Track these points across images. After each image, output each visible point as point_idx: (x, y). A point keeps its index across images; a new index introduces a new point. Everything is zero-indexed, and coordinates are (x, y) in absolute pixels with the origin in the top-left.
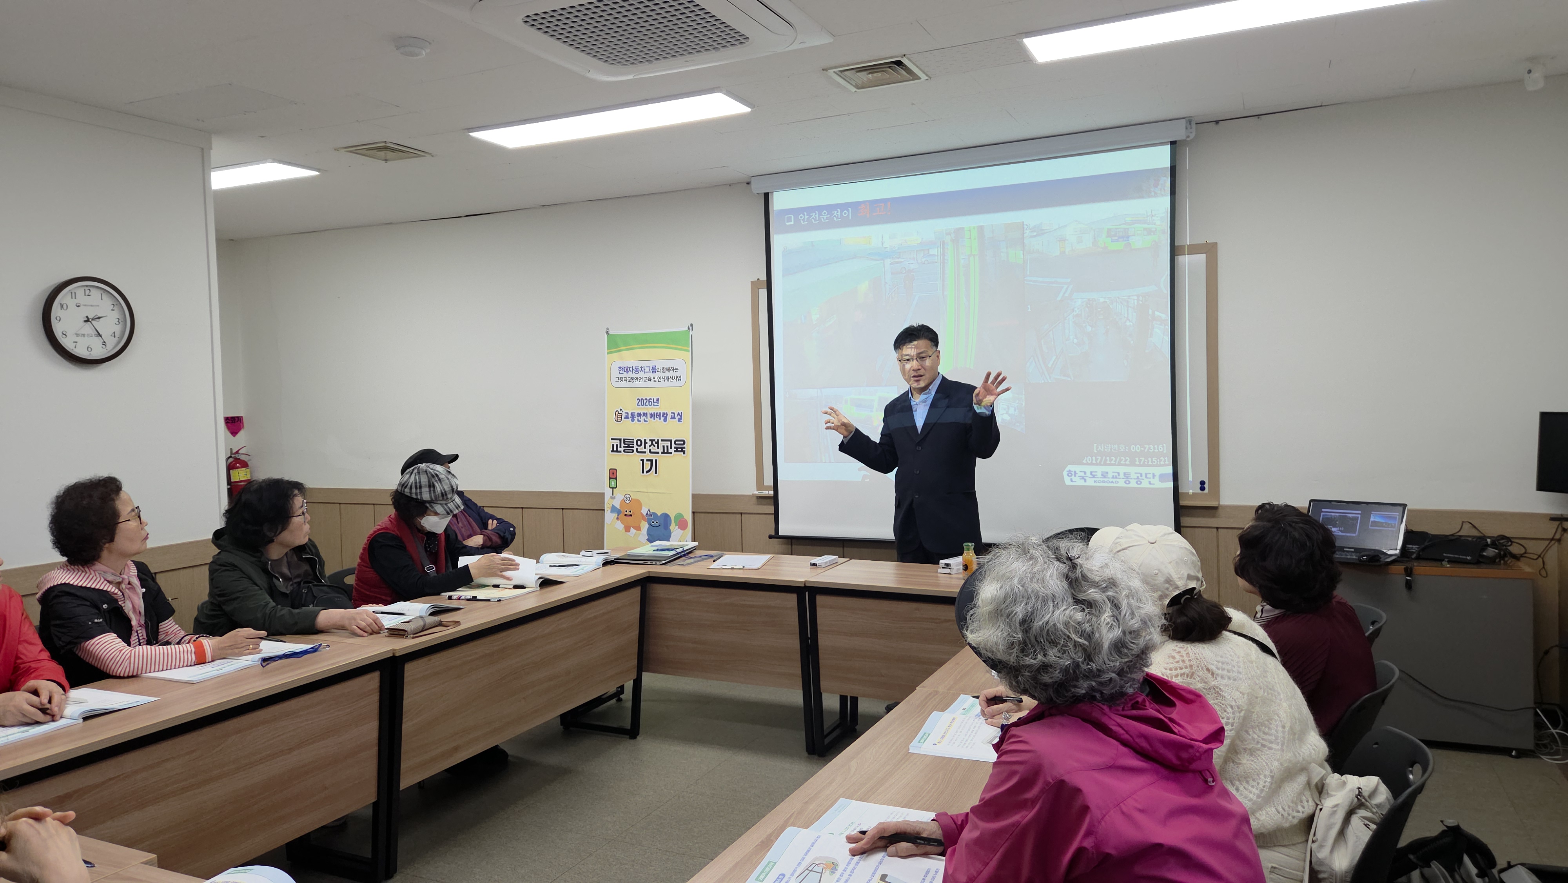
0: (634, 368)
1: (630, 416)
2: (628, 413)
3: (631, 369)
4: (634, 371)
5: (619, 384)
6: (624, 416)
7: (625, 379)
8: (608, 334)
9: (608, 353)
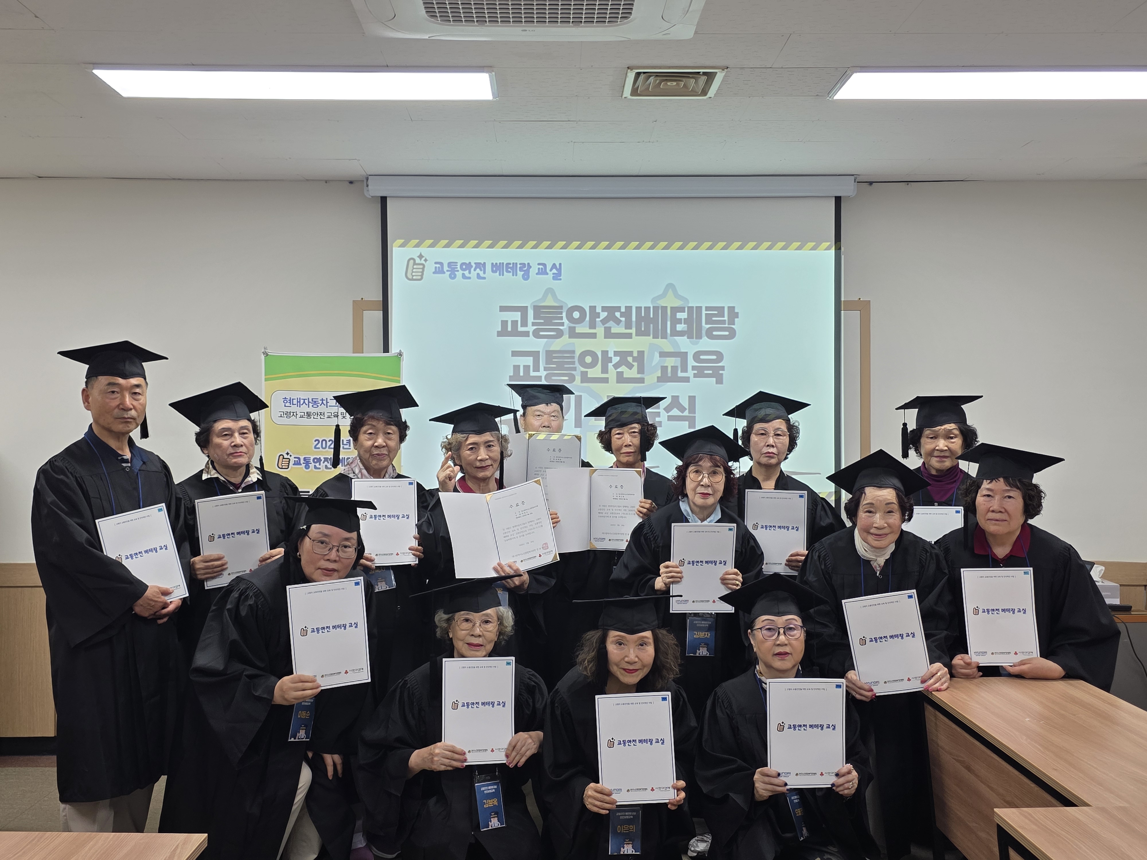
0: (310, 400)
1: (302, 461)
2: (299, 458)
3: (306, 402)
4: (311, 405)
5: (285, 420)
6: (292, 460)
7: (295, 414)
8: (266, 354)
9: (266, 380)
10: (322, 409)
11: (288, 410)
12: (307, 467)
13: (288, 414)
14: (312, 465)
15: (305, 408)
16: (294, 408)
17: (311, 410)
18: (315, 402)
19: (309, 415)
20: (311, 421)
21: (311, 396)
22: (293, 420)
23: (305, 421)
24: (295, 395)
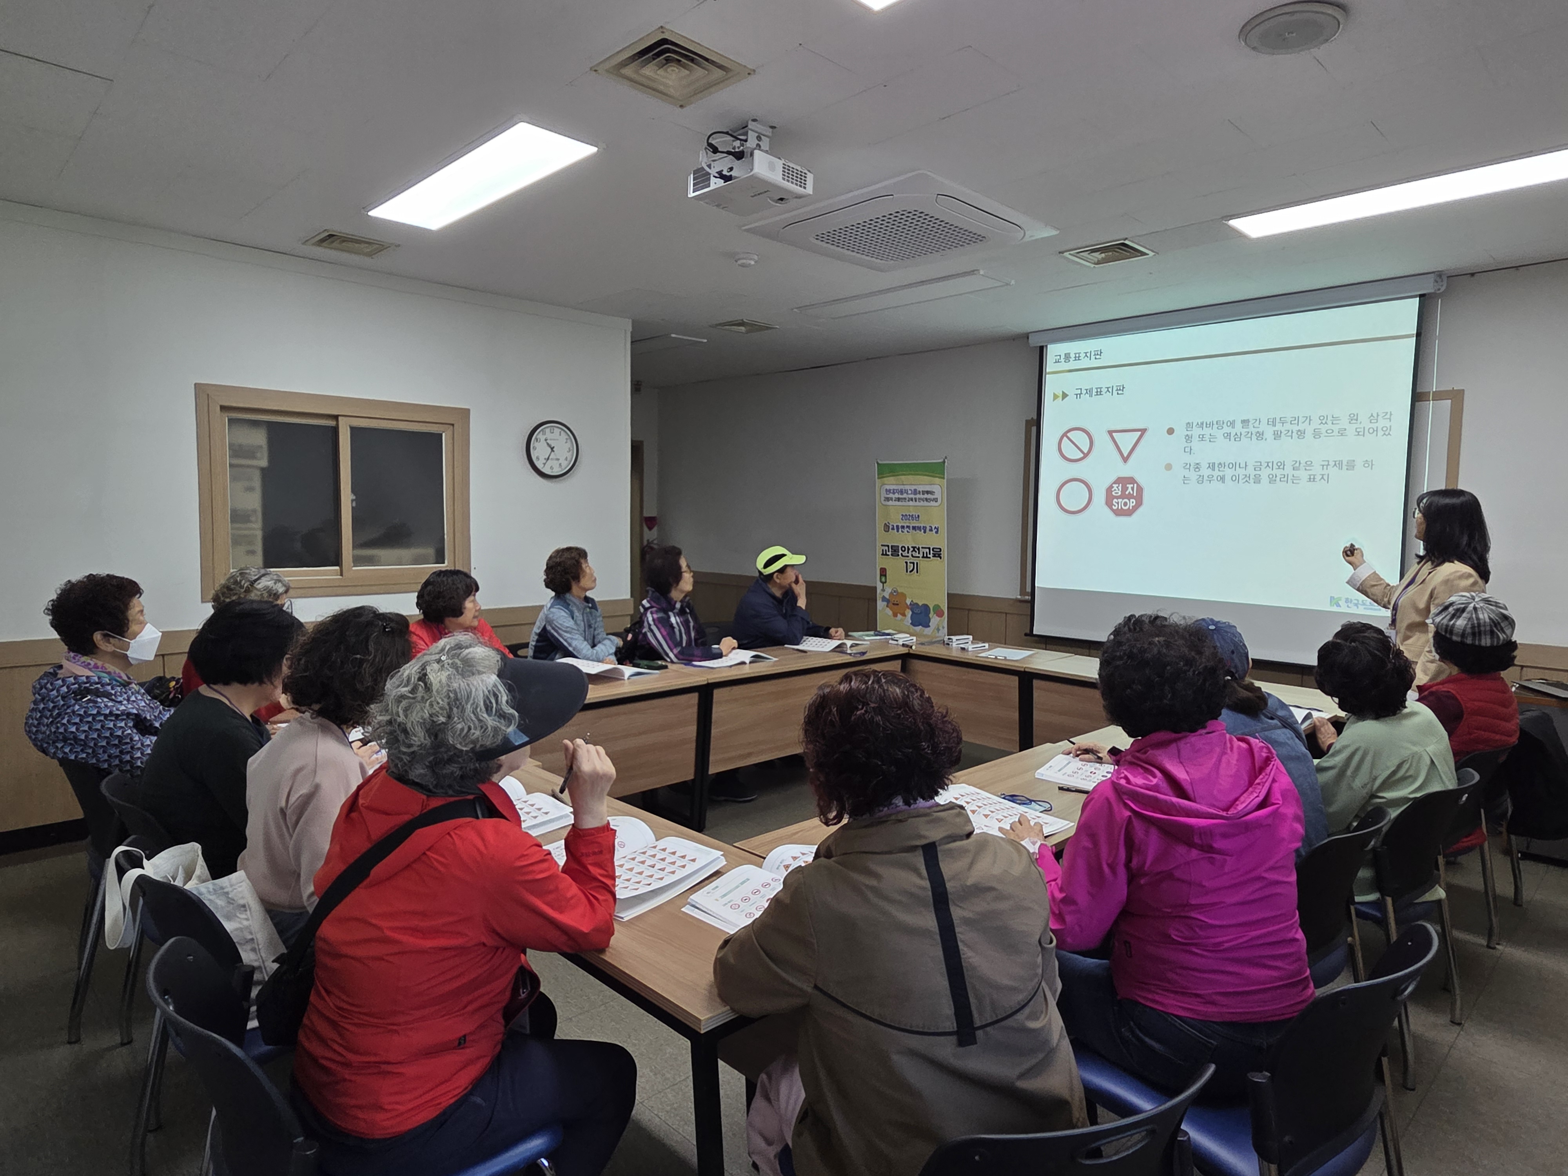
0: (899, 490)
1: (896, 527)
2: (894, 525)
3: (897, 491)
4: (899, 493)
6: (891, 527)
7: (892, 499)
8: (878, 463)
9: (878, 478)
10: (905, 496)
11: (888, 496)
12: (898, 531)
13: (888, 499)
14: (900, 530)
15: (897, 495)
16: (891, 495)
17: (900, 496)
18: (901, 492)
19: (899, 499)
20: (900, 503)
21: (900, 487)
22: (890, 503)
23: (897, 503)
24: (892, 487)
